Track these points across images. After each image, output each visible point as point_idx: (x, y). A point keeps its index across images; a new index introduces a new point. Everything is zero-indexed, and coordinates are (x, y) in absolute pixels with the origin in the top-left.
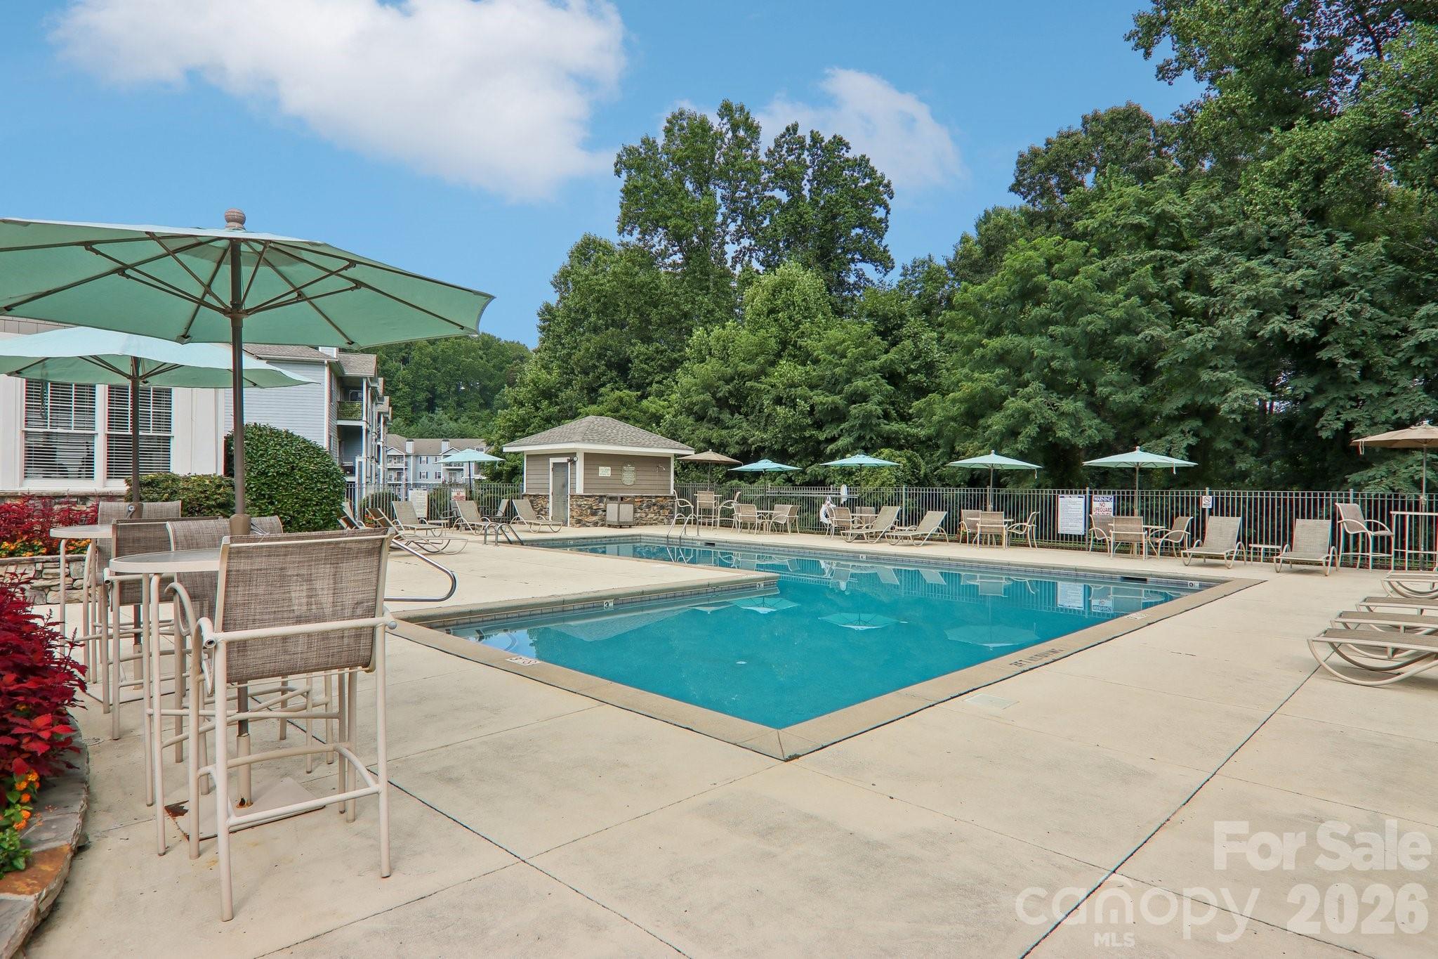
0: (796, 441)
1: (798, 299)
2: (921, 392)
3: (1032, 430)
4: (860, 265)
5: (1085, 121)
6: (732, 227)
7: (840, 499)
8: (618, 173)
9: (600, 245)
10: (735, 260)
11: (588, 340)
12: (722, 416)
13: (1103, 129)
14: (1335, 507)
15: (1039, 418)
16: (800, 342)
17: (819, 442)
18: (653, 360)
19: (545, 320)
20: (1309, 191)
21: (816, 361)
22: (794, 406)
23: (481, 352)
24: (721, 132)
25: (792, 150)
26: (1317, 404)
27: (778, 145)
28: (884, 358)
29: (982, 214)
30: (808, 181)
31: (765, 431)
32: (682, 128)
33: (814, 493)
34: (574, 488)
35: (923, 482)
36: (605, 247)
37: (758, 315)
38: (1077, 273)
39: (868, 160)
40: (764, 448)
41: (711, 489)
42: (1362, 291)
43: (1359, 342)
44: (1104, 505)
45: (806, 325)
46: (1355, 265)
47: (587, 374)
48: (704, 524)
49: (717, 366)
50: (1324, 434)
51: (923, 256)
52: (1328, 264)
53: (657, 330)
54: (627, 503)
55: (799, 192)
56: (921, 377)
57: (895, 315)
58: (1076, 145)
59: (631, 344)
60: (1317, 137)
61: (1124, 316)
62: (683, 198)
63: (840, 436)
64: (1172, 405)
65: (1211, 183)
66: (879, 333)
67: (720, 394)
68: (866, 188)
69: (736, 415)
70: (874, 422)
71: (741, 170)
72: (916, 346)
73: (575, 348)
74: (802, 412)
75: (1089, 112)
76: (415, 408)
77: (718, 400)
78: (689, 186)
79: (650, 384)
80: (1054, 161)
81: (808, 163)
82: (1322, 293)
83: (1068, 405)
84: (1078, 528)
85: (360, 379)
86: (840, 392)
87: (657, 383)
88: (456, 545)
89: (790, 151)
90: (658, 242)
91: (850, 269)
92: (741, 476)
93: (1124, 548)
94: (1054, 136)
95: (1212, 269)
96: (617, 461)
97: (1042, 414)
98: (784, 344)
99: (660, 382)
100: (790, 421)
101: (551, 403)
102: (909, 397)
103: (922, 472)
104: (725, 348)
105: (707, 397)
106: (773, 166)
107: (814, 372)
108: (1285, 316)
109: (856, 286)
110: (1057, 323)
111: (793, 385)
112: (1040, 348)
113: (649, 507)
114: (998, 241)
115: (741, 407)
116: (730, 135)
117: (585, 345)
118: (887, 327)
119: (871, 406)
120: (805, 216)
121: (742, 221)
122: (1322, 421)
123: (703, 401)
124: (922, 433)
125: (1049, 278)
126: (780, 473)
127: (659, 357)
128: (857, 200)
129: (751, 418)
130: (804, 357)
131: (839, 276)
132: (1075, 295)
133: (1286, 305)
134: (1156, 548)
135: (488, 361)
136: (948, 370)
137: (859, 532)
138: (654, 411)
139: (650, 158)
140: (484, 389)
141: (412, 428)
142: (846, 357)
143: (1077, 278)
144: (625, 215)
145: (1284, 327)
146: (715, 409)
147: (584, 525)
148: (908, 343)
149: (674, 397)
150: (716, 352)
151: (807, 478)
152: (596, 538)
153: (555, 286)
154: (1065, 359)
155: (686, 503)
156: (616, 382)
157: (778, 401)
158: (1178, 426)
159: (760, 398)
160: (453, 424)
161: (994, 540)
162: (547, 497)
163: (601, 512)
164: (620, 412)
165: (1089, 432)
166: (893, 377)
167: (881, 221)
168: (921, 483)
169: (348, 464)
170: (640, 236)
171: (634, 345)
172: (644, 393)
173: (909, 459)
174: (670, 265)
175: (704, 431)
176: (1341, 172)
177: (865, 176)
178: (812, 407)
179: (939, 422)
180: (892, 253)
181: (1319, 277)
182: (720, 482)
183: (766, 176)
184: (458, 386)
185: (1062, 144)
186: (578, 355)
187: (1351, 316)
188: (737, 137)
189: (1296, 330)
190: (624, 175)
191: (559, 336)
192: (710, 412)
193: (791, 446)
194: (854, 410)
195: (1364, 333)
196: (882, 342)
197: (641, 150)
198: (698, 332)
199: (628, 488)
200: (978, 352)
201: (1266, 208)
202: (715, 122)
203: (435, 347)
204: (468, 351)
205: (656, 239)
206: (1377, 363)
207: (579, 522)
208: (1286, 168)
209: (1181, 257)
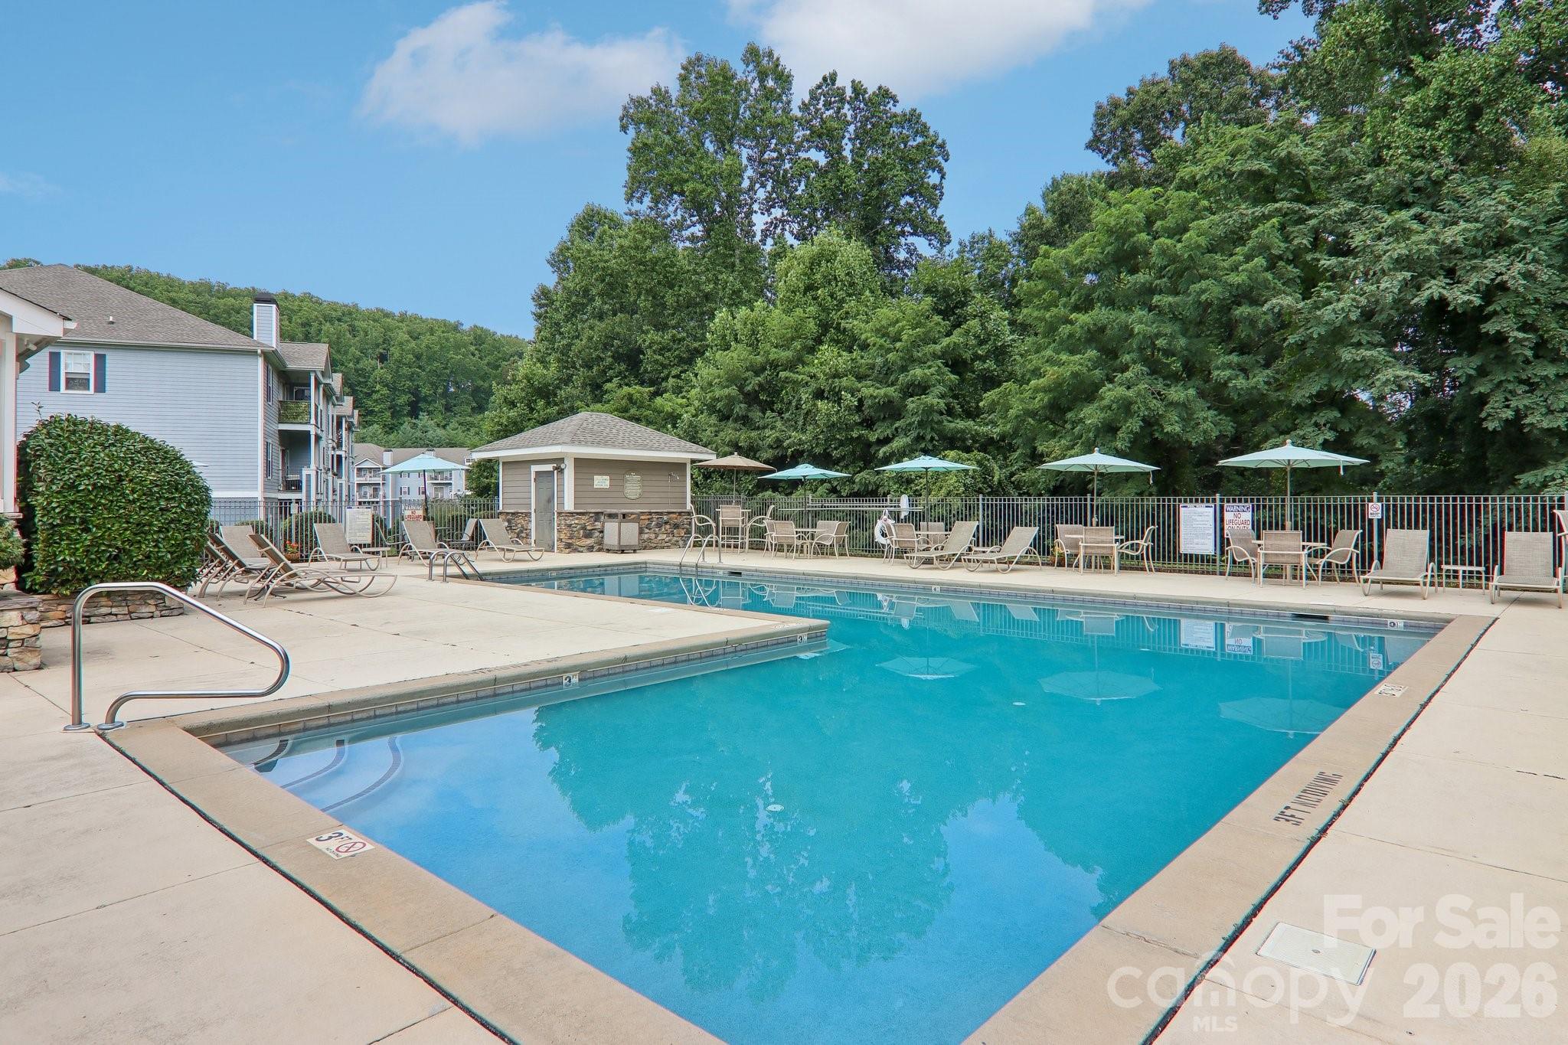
0: (842, 444)
1: (841, 273)
2: (990, 382)
3: (1134, 424)
4: (911, 239)
5: (1173, 67)
6: (761, 194)
7: (899, 513)
8: (624, 129)
9: (606, 217)
10: (765, 234)
11: (591, 328)
12: (750, 414)
13: (1193, 76)
14: (1553, 515)
15: (1143, 409)
16: (843, 324)
17: (869, 445)
18: (669, 350)
19: (541, 306)
20: (1461, 131)
21: (864, 347)
22: (839, 401)
23: (472, 348)
24: (746, 83)
25: (830, 103)
26: (1482, 388)
27: (814, 97)
28: (946, 341)
29: (1050, 183)
30: (850, 139)
31: (803, 431)
32: (700, 76)
33: (866, 506)
34: (561, 504)
35: (997, 490)
36: (611, 220)
37: (793, 292)
38: (1186, 230)
39: (920, 115)
40: (803, 452)
41: (738, 503)
42: (1536, 249)
43: (1532, 312)
44: (1240, 517)
45: (851, 304)
46: (1523, 218)
47: (590, 368)
48: (729, 546)
49: (745, 354)
50: (1491, 425)
51: (983, 230)
52: (1493, 216)
53: (673, 315)
54: (630, 521)
55: (839, 152)
56: (990, 364)
57: (957, 291)
58: (1164, 92)
59: (643, 332)
60: (1470, 65)
61: (1248, 281)
62: (702, 158)
63: (894, 436)
64: (1303, 392)
65: (1341, 123)
66: (940, 312)
67: (749, 388)
68: (918, 147)
69: (769, 413)
70: (936, 419)
71: (771, 125)
72: (984, 328)
73: (577, 337)
74: (849, 408)
75: (1177, 57)
76: (396, 413)
77: (747, 395)
78: (710, 146)
79: (666, 379)
80: (1139, 112)
81: (849, 118)
82: (1483, 253)
83: (1176, 393)
84: (1206, 546)
85: (306, 374)
86: (893, 384)
87: (673, 377)
88: (380, 583)
89: (828, 105)
90: (674, 210)
91: (899, 244)
92: (775, 485)
93: (1274, 573)
94: (1136, 86)
95: (1347, 227)
96: (618, 468)
97: (1146, 404)
98: (825, 327)
99: (678, 377)
100: (834, 419)
101: (548, 404)
102: (976, 389)
103: (996, 479)
104: (754, 332)
105: (733, 391)
106: (808, 122)
107: (864, 359)
108: (1442, 281)
109: (906, 264)
110: (1161, 292)
111: (836, 375)
112: (1141, 323)
113: (659, 526)
114: (1074, 207)
115: (773, 403)
116: (756, 85)
117: (588, 333)
118: (948, 305)
119: (932, 399)
120: (847, 180)
121: (773, 188)
122: (1488, 408)
123: (728, 397)
124: (995, 432)
125: (1150, 237)
126: (823, 481)
127: (675, 346)
128: (908, 162)
129: (786, 416)
130: (849, 342)
131: (887, 252)
132: (1186, 256)
133: (1442, 267)
134: (1316, 571)
135: (480, 358)
136: (1022, 355)
137: (926, 555)
138: (670, 410)
139: (663, 112)
140: (476, 390)
141: (392, 437)
142: (900, 340)
143: (1188, 235)
144: (633, 178)
145: (1445, 292)
146: (742, 405)
147: (576, 550)
148: (974, 324)
149: (693, 392)
150: (743, 338)
151: (856, 488)
152: (587, 568)
153: (552, 265)
154: (1173, 336)
155: (707, 521)
156: (625, 377)
157: (819, 394)
158: (1310, 418)
159: (796, 391)
160: (440, 432)
161: (1101, 563)
162: (528, 514)
163: (597, 534)
164: (629, 411)
165: (1204, 426)
166: (956, 363)
167: (935, 187)
168: (994, 492)
169: (292, 477)
170: (651, 204)
171: (646, 333)
172: (658, 389)
173: (979, 463)
174: (688, 239)
175: (729, 432)
176: (1502, 106)
177: (916, 133)
178: (861, 401)
179: (1017, 417)
180: (949, 225)
181: (1481, 233)
182: (751, 494)
183: (800, 133)
184: (446, 388)
185: (1148, 92)
186: (578, 344)
187: (1525, 279)
188: (765, 87)
189: (1459, 296)
190: (632, 131)
191: (557, 324)
192: (737, 409)
193: (836, 449)
194: (912, 404)
195: (1537, 301)
196: (943, 323)
197: (651, 101)
198: (722, 314)
199: (633, 502)
200: (1065, 330)
201: (1409, 152)
202: (741, 71)
203: (419, 342)
204: (457, 347)
205: (671, 209)
206: (1553, 337)
207: (569, 546)
208: (1433, 104)
209: (1310, 211)
